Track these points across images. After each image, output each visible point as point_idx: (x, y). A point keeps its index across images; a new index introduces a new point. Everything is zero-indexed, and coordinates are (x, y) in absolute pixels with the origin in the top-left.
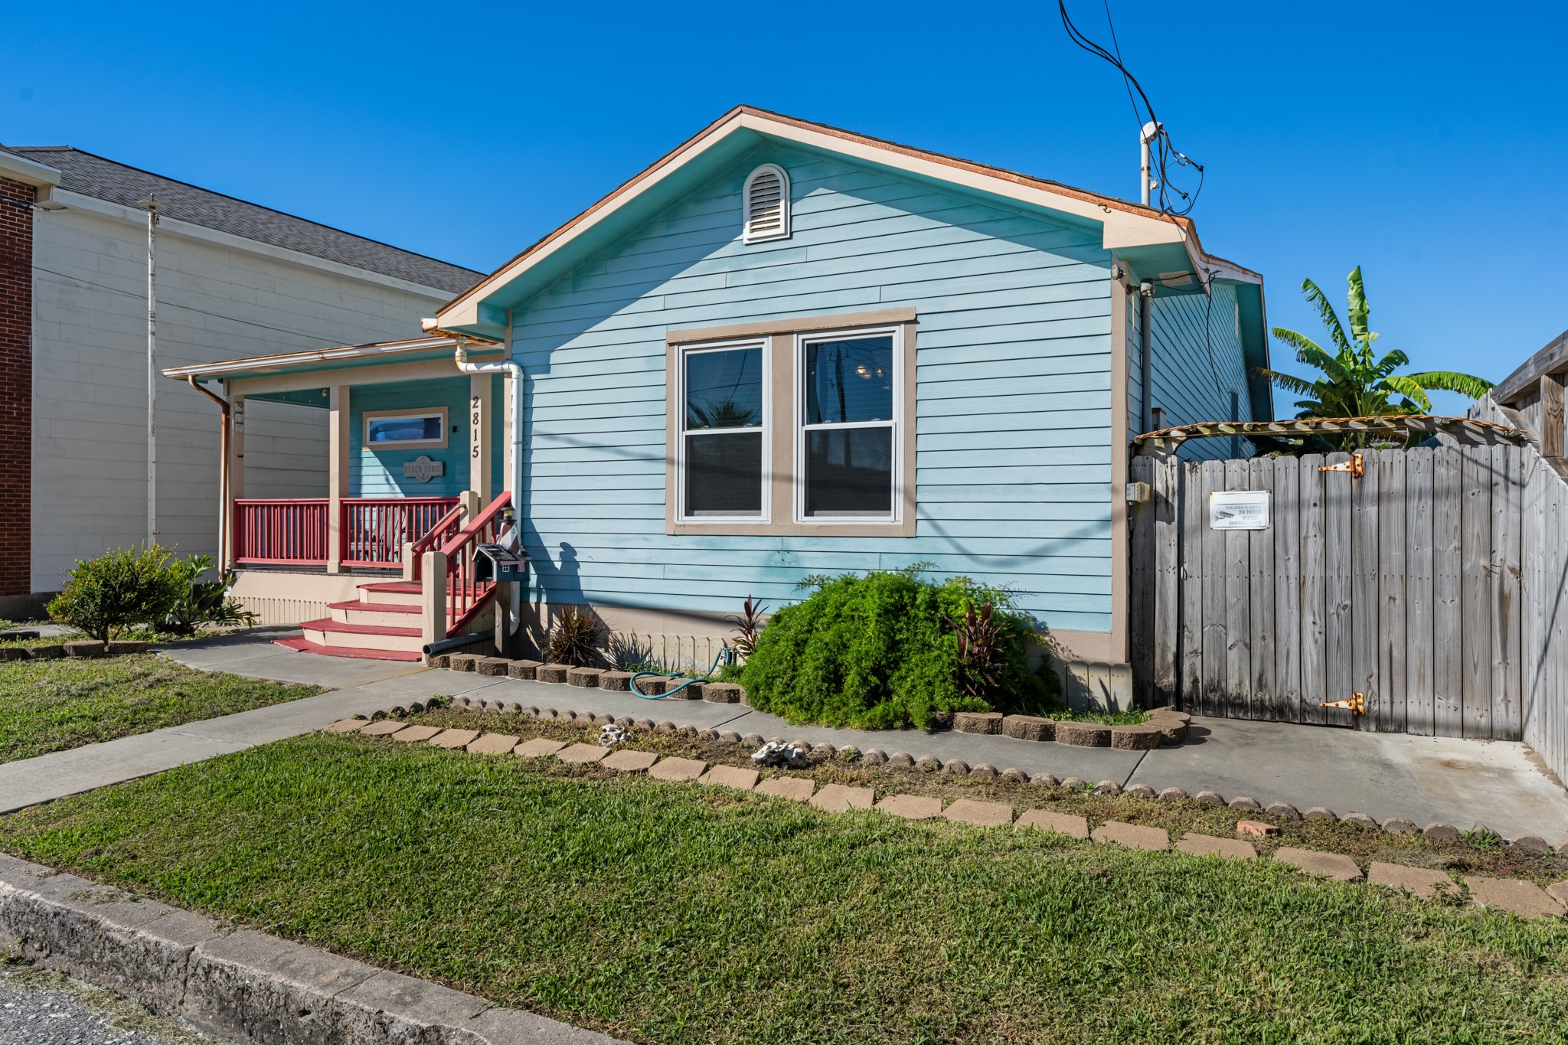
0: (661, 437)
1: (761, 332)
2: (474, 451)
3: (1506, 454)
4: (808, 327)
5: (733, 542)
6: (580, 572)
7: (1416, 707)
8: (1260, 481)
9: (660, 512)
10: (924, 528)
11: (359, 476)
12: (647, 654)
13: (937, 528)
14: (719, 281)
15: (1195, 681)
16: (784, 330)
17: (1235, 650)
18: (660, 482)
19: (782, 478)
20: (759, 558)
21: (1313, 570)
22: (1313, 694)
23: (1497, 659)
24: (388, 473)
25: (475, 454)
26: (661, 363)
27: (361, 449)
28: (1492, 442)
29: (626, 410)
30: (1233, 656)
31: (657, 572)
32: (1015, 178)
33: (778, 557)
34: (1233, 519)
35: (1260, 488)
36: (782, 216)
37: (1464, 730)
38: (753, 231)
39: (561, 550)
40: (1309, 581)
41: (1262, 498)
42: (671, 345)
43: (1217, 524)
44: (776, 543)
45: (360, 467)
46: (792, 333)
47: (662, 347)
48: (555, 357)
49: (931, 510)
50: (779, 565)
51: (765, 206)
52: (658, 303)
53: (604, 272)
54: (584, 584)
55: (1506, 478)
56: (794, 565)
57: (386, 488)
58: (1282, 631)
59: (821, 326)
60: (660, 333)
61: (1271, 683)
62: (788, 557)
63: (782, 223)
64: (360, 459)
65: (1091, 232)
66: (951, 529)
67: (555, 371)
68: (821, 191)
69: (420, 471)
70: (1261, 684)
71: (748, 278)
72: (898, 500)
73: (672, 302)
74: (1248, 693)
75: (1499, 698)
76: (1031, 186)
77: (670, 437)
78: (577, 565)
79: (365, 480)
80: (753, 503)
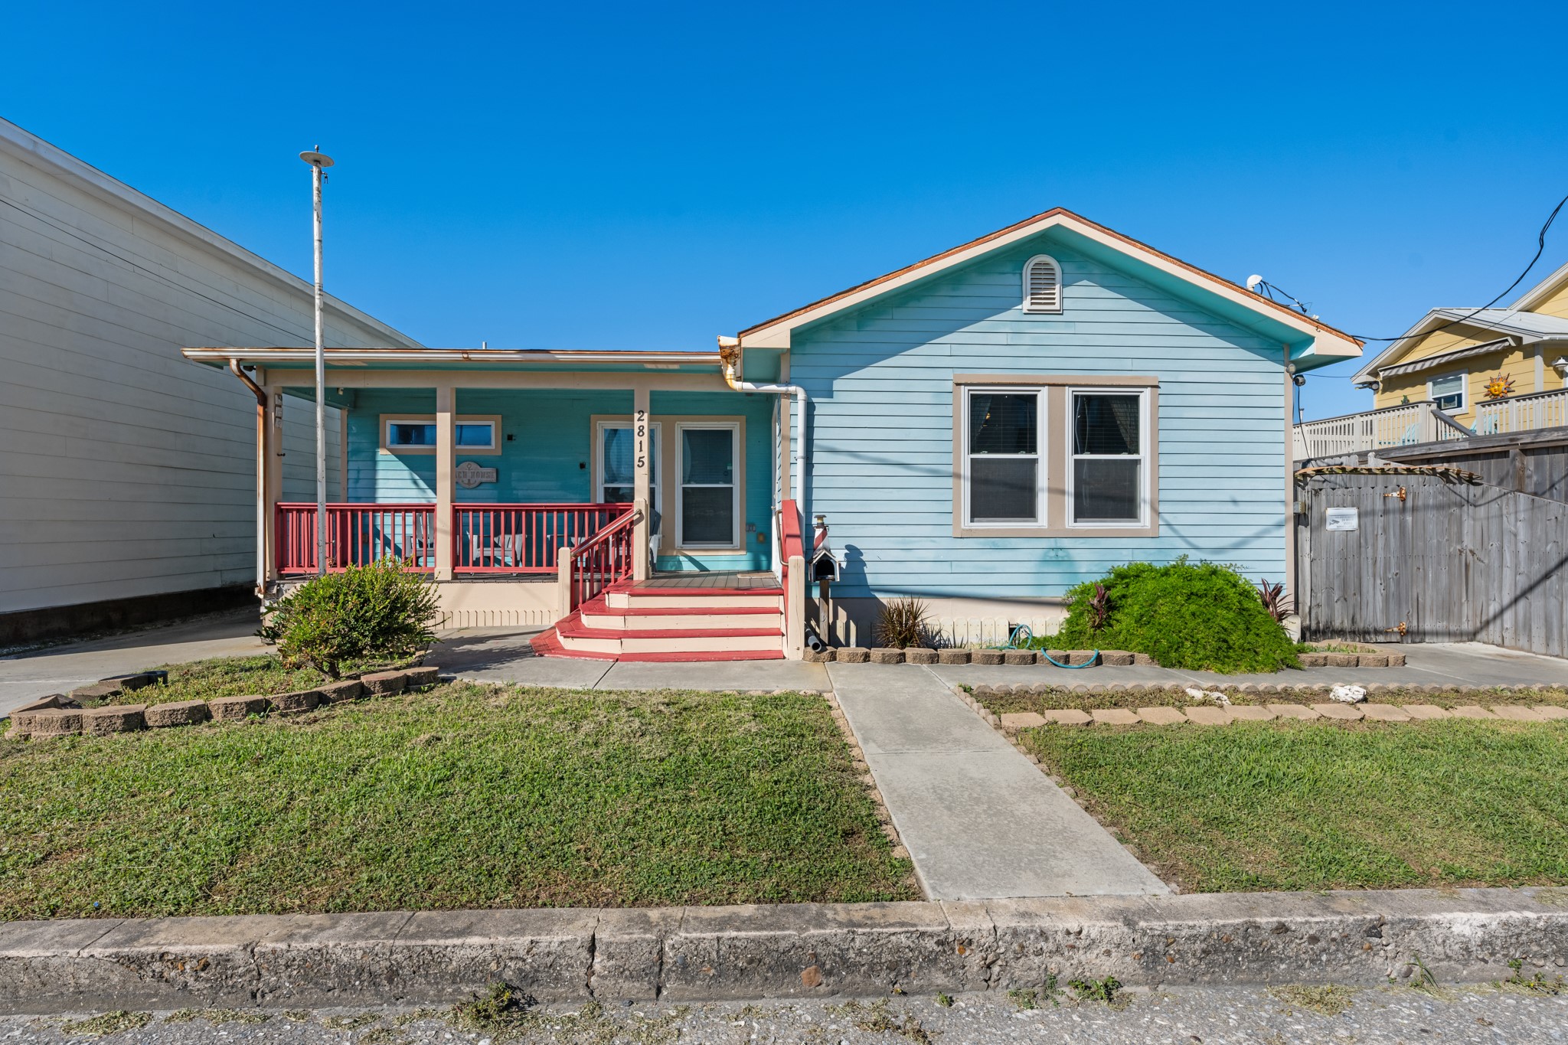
0: (949, 459)
1: (1041, 382)
2: (639, 461)
3: (1468, 489)
4: (1079, 383)
5: (1014, 543)
6: (866, 570)
7: (1428, 625)
8: (1353, 502)
9: (948, 519)
10: (1164, 531)
11: (374, 480)
12: (937, 634)
13: (1175, 531)
14: (1002, 339)
15: (1318, 623)
16: (1060, 382)
17: (1339, 602)
18: (949, 494)
19: (1056, 491)
20: (1038, 555)
21: (1380, 554)
22: (1380, 624)
23: (1464, 599)
24: (417, 477)
25: (641, 464)
26: (949, 399)
27: (374, 454)
28: (1461, 483)
29: (914, 435)
30: (1338, 606)
31: (946, 567)
32: (1262, 300)
33: (1052, 554)
34: (1339, 524)
35: (1353, 506)
36: (1057, 296)
37: (1449, 634)
38: (1032, 304)
39: (847, 551)
40: (1378, 560)
41: (1354, 511)
42: (958, 384)
43: (1330, 527)
44: (1051, 543)
45: (374, 470)
46: (1064, 385)
47: (949, 387)
48: (837, 385)
49: (1170, 518)
50: (1057, 559)
51: (1043, 287)
52: (946, 349)
53: (890, 317)
54: (871, 580)
55: (1468, 502)
56: (1066, 559)
57: (415, 493)
58: (1364, 590)
59: (1090, 383)
60: (949, 374)
61: (1358, 620)
62: (1060, 553)
63: (1057, 301)
64: (374, 462)
65: (1272, 341)
66: (1184, 531)
67: (837, 397)
68: (1085, 282)
69: (465, 476)
70: (1353, 621)
71: (1026, 339)
72: (1145, 511)
73: (957, 350)
74: (1347, 625)
75: (1464, 619)
76: (1272, 306)
77: (958, 458)
78: (863, 564)
79: (380, 484)
80: (1028, 511)
